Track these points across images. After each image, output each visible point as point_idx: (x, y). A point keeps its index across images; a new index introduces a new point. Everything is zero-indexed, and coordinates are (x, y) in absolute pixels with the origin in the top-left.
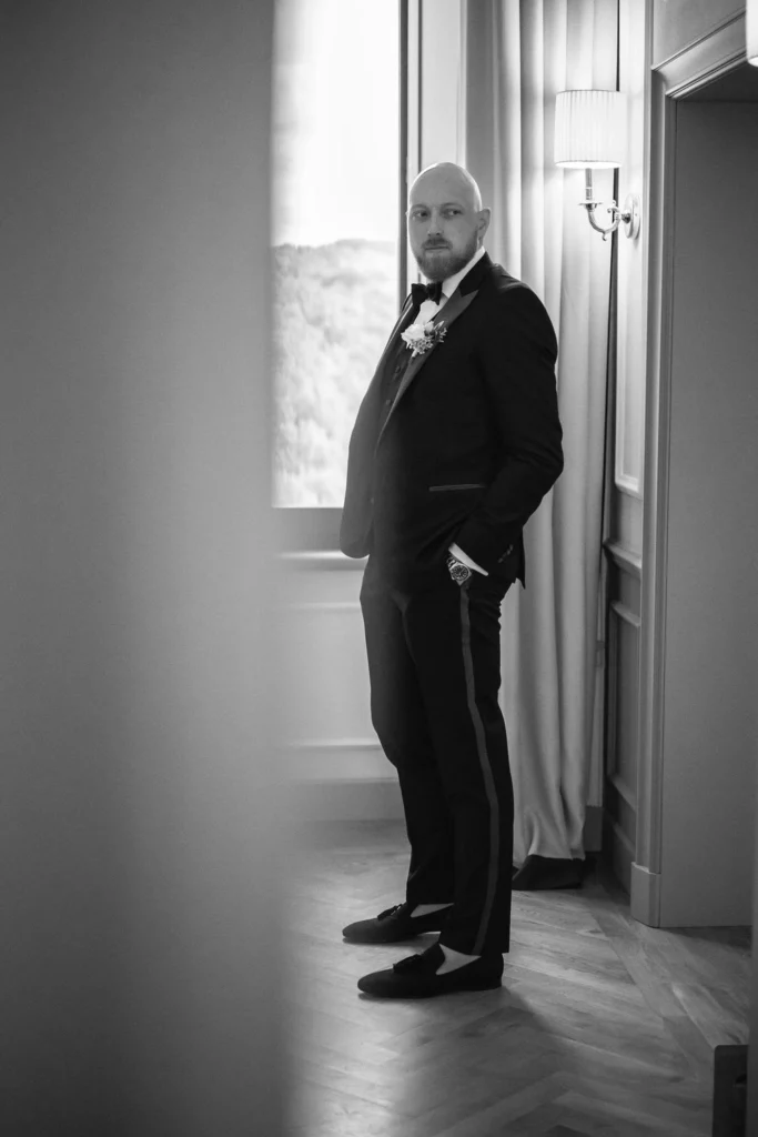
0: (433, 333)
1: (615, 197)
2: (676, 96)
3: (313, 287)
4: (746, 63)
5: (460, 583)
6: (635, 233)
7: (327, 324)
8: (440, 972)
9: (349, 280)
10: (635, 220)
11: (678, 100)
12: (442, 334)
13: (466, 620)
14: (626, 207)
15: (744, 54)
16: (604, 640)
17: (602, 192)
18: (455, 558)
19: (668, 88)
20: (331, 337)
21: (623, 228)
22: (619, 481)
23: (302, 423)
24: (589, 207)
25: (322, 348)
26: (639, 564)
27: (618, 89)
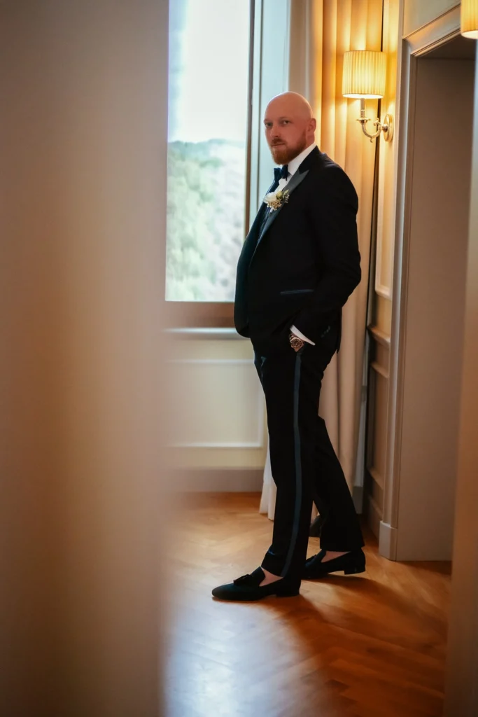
0: (281, 197)
1: (379, 116)
2: (417, 55)
3: (193, 167)
4: (460, 35)
5: (297, 350)
6: (390, 139)
7: (202, 189)
8: (262, 584)
9: (216, 163)
10: (390, 130)
11: (418, 58)
12: (287, 197)
13: (298, 373)
14: (385, 122)
15: (459, 30)
16: (366, 385)
17: (371, 114)
18: (293, 334)
19: (412, 51)
20: (204, 198)
21: (382, 135)
22: (377, 289)
23: (186, 250)
24: (363, 122)
25: (199, 204)
26: (388, 340)
27: (382, 50)
